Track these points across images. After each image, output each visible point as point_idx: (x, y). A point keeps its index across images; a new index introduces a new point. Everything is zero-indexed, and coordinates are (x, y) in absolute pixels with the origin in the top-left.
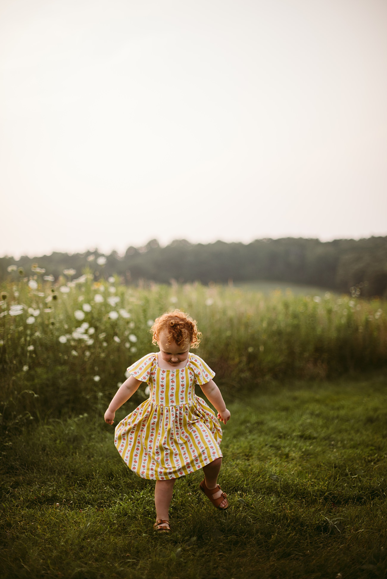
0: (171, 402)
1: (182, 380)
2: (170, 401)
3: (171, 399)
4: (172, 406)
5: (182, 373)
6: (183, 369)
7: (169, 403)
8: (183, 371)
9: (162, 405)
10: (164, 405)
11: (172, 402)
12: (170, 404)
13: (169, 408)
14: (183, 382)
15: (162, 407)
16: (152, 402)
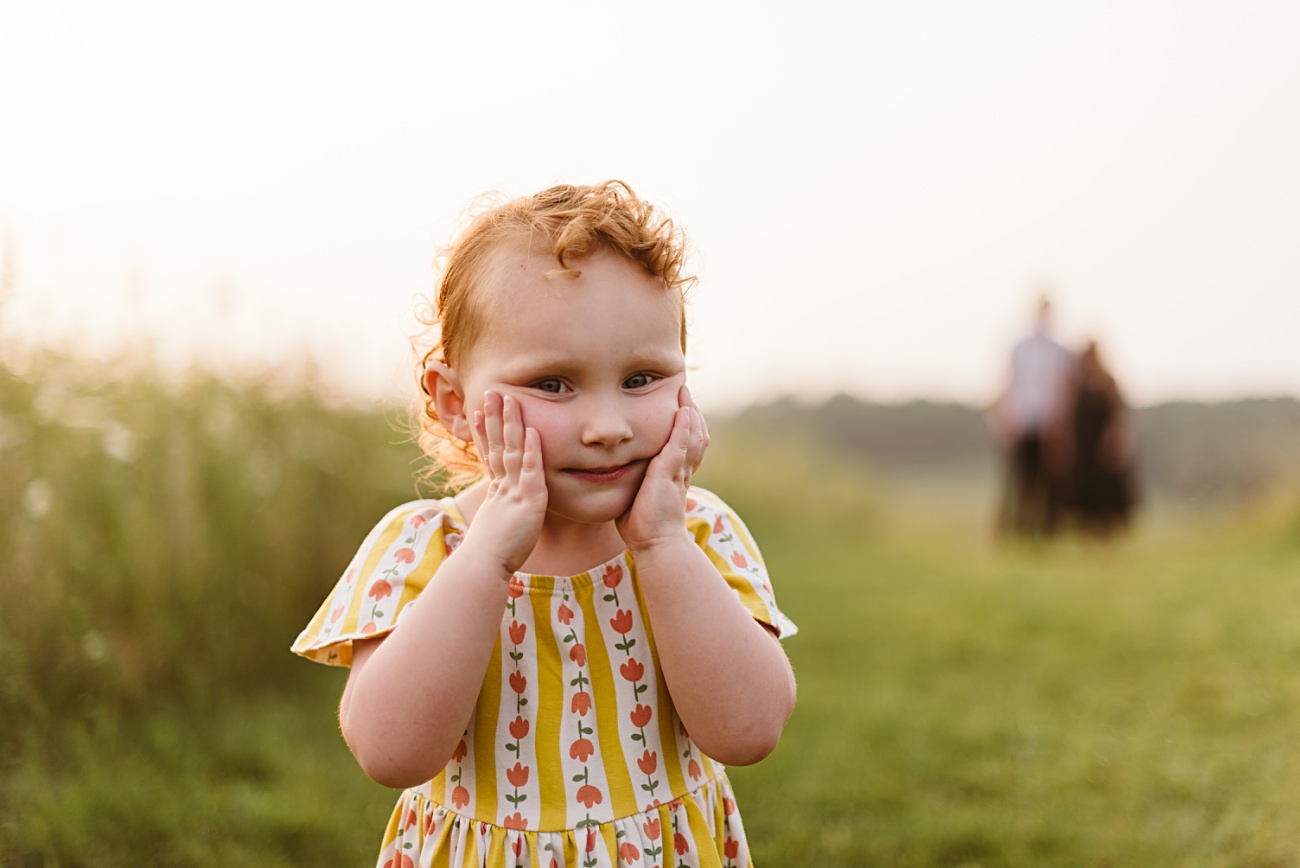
0: (580, 798)
1: (619, 638)
2: (572, 789)
3: (577, 778)
4: (588, 823)
5: (610, 591)
6: (612, 563)
7: (563, 809)
8: (618, 581)
9: (516, 823)
10: (533, 825)
11: (589, 796)
12: (575, 812)
13: (570, 843)
14: (626, 646)
15: (514, 835)
16: (453, 807)
